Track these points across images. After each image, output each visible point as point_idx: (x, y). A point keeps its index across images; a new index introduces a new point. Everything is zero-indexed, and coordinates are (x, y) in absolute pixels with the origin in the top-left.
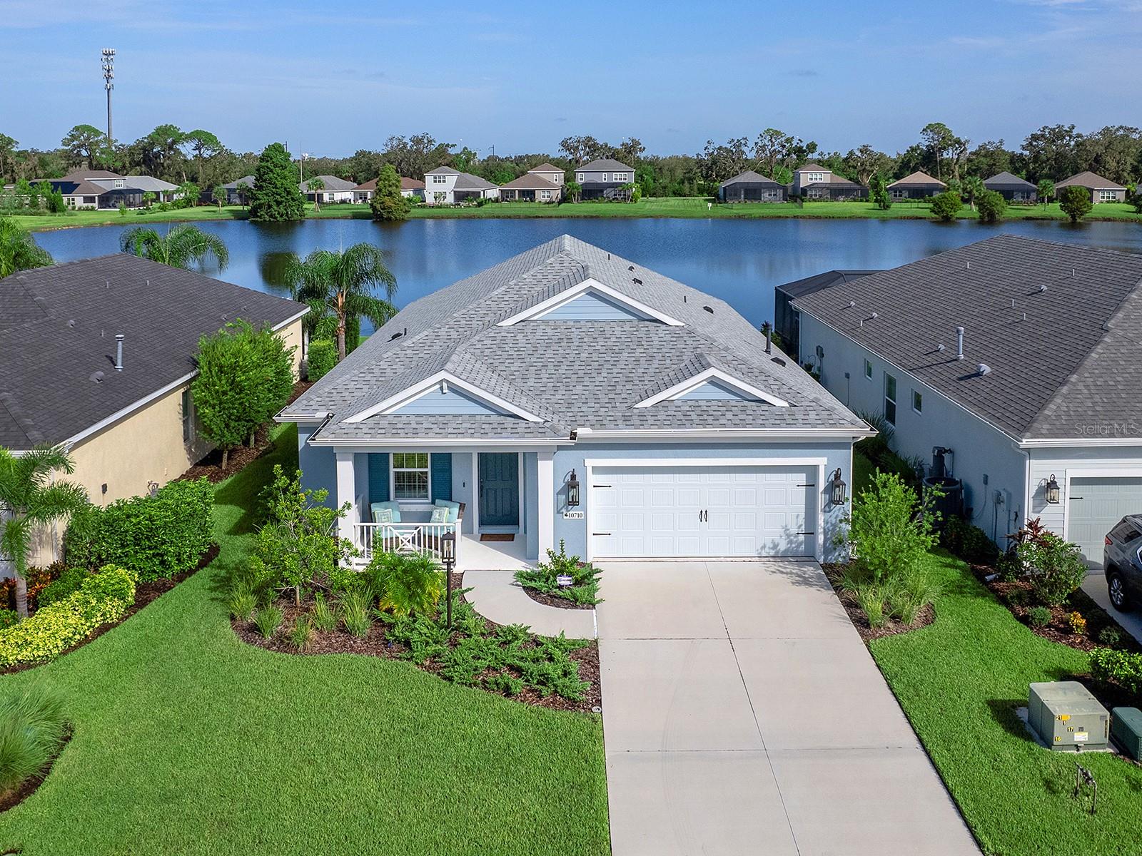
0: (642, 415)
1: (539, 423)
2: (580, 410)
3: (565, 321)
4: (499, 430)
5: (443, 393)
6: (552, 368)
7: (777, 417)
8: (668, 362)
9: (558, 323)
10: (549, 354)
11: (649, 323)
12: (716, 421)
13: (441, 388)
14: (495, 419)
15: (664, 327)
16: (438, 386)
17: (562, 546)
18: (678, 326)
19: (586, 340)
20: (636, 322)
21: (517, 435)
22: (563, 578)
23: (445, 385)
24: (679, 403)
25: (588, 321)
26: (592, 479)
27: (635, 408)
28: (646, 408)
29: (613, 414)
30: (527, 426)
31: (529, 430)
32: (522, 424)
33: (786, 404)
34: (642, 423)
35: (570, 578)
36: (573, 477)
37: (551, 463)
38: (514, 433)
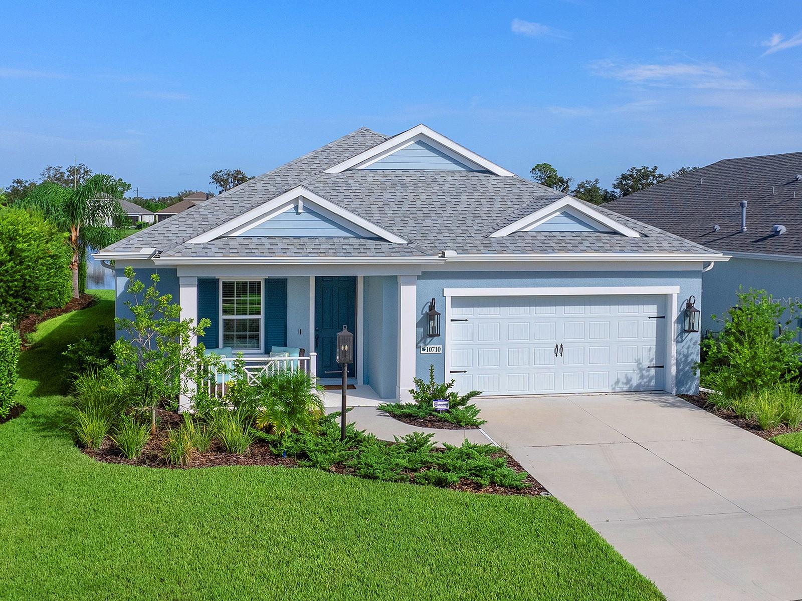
0: (501, 242)
1: (402, 244)
2: (436, 238)
3: (394, 170)
4: (362, 251)
5: (298, 213)
6: (394, 206)
7: (632, 245)
8: (509, 203)
9: (386, 172)
10: (387, 195)
11: (478, 174)
12: (575, 248)
13: (296, 208)
14: (354, 241)
15: (494, 177)
16: (292, 206)
17: (432, 373)
18: (507, 177)
19: (420, 185)
20: (465, 173)
21: (383, 254)
22: (439, 403)
23: (301, 203)
24: (534, 234)
25: (417, 171)
26: (451, 312)
27: (492, 237)
28: (503, 237)
29: (472, 242)
30: (391, 247)
31: (394, 250)
32: (385, 245)
33: (637, 235)
34: (503, 249)
35: (446, 402)
36: (432, 307)
37: (415, 287)
38: (379, 252)
